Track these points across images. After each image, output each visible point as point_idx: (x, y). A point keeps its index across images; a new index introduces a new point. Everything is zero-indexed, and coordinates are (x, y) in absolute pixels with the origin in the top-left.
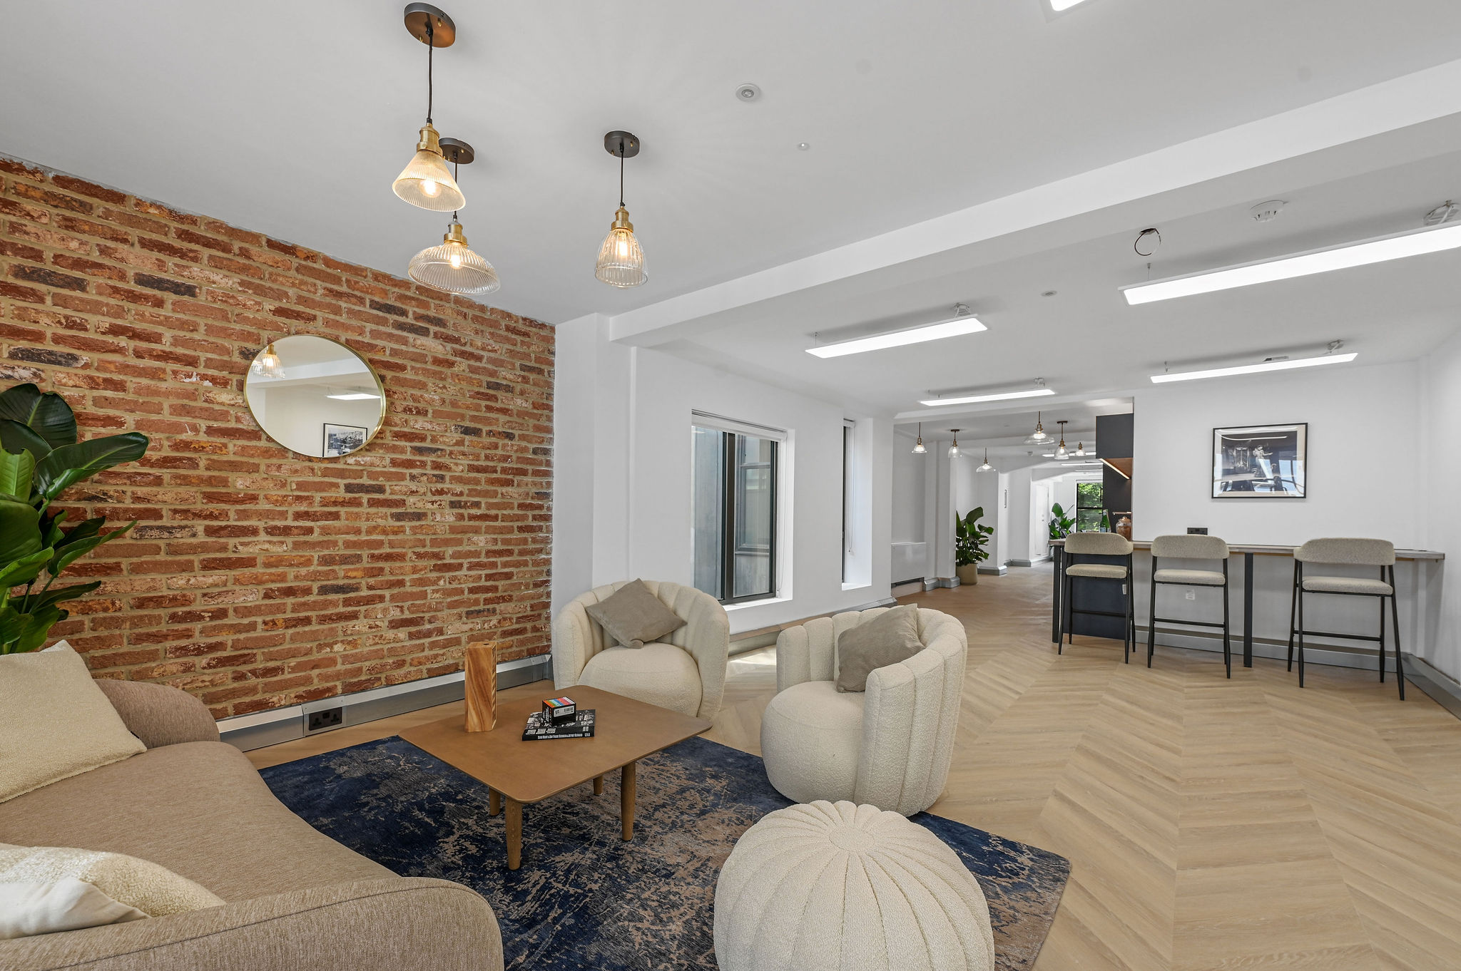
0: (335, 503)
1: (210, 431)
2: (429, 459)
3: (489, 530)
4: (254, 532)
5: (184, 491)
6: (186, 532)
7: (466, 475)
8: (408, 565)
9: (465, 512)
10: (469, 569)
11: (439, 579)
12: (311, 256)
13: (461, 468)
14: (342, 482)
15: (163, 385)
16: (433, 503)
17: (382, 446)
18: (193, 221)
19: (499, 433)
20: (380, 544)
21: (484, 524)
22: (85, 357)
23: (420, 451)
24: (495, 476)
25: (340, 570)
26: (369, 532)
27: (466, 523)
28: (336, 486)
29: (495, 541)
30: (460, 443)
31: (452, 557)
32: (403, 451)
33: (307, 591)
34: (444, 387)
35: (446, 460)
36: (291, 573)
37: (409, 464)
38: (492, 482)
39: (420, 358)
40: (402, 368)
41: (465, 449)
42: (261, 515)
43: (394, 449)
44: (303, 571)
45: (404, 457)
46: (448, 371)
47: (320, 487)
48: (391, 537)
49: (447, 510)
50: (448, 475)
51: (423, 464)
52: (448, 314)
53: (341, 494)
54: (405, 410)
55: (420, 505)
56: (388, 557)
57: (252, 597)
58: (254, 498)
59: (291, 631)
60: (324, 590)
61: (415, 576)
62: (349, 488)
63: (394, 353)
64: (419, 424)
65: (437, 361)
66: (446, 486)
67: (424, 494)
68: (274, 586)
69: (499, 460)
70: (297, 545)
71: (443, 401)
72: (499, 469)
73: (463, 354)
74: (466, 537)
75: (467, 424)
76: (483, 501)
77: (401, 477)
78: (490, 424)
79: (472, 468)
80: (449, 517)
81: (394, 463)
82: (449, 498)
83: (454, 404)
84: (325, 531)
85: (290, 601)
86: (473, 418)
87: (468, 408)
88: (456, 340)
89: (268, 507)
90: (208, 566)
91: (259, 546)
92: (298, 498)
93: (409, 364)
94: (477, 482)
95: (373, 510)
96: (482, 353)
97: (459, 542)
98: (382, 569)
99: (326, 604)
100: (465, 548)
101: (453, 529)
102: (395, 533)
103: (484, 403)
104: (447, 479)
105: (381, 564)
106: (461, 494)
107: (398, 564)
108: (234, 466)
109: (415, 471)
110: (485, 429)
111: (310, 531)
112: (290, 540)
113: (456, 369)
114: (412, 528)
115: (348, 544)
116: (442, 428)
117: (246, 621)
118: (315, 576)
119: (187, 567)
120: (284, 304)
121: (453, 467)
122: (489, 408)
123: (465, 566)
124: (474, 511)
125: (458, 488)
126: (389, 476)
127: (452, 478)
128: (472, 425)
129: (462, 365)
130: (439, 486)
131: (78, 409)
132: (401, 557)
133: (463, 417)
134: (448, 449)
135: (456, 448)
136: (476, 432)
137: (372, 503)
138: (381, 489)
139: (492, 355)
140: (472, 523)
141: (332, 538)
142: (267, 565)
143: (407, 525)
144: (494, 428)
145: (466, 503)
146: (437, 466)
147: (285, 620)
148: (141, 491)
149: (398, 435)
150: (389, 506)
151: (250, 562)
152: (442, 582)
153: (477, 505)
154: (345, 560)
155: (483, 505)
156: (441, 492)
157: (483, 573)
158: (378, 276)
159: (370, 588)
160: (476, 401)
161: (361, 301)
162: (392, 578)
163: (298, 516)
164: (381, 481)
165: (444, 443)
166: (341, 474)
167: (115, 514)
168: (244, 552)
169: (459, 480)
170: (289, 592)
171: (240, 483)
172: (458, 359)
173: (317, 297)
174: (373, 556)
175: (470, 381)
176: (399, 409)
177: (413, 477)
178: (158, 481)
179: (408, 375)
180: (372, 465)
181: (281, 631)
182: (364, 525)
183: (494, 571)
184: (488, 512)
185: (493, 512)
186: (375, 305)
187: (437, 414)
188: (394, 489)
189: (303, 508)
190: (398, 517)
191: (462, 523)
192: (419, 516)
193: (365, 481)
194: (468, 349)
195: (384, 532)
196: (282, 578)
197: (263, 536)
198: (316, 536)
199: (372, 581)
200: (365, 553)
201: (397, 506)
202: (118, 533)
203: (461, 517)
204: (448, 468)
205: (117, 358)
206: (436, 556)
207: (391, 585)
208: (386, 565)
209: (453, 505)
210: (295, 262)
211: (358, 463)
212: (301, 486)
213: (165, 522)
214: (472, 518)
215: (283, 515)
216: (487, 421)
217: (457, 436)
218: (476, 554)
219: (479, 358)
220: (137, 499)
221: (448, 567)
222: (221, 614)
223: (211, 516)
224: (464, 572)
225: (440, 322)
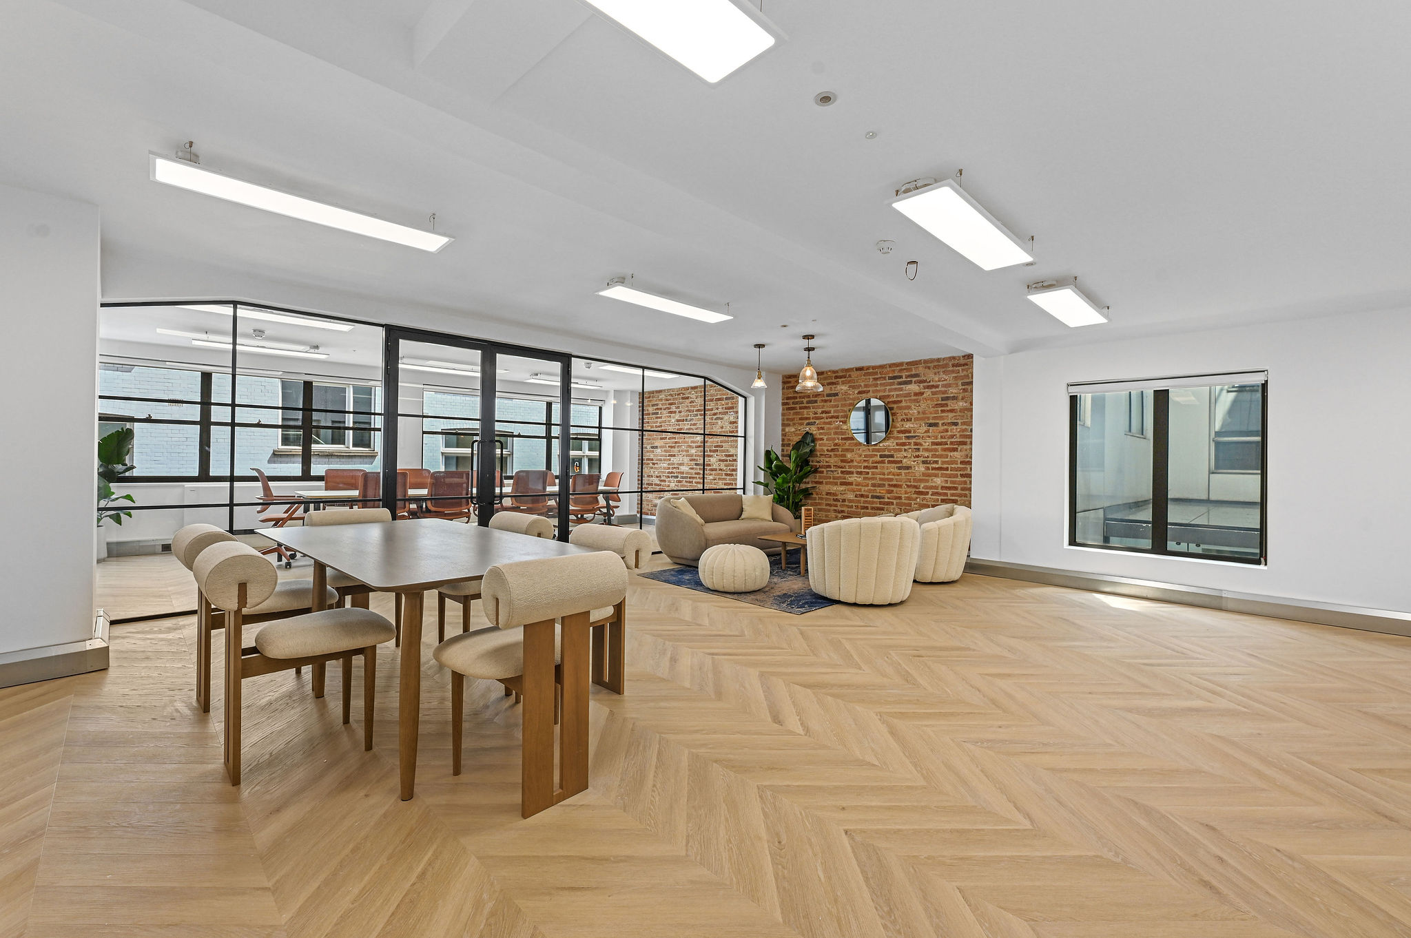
0: (876, 463)
1: (842, 439)
2: (912, 441)
3: (943, 475)
4: (852, 473)
5: (836, 459)
6: (836, 473)
7: (930, 447)
8: (903, 490)
9: (930, 466)
10: (931, 495)
11: (917, 498)
12: (868, 368)
13: (927, 444)
14: (878, 454)
15: (832, 426)
16: (914, 461)
17: (892, 438)
18: (837, 372)
19: (949, 423)
20: (891, 480)
21: (940, 472)
22: (817, 422)
23: (908, 438)
24: (947, 446)
25: (878, 489)
26: (888, 475)
27: (931, 471)
28: (877, 455)
29: (947, 481)
30: (927, 431)
31: (923, 488)
32: (901, 438)
33: (867, 497)
34: (919, 406)
35: (920, 441)
36: (863, 488)
37: (904, 444)
38: (945, 450)
39: (908, 395)
40: (901, 401)
41: (930, 434)
42: (856, 467)
43: (898, 438)
44: (866, 488)
45: (901, 441)
46: (921, 397)
47: (871, 456)
48: (896, 477)
49: (921, 465)
50: (921, 448)
51: (910, 444)
52: (921, 370)
53: (878, 459)
54: (902, 420)
55: (909, 462)
56: (895, 486)
57: (851, 496)
58: (852, 461)
59: (862, 511)
60: (873, 497)
61: (906, 495)
62: (881, 456)
63: (897, 396)
64: (908, 425)
65: (916, 394)
66: (920, 453)
67: (911, 457)
68: (858, 493)
69: (949, 438)
70: (865, 478)
71: (919, 412)
72: (949, 443)
73: (928, 387)
74: (930, 478)
75: (931, 421)
76: (940, 460)
77: (900, 450)
78: (943, 419)
79: (933, 444)
80: (922, 468)
81: (897, 444)
82: (922, 459)
83: (924, 413)
84: (873, 474)
85: (862, 499)
86: (934, 418)
87: (931, 413)
88: (925, 381)
89: (856, 464)
90: (842, 484)
91: (854, 478)
92: (865, 461)
93: (903, 399)
94: (936, 450)
95: (890, 465)
96: (939, 383)
97: (927, 481)
98: (893, 491)
99: (873, 503)
100: (930, 484)
101: (924, 474)
102: (898, 475)
103: (940, 409)
104: (921, 450)
105: (892, 489)
106: (928, 457)
107: (899, 489)
108: (847, 450)
109: (906, 447)
110: (941, 422)
111: (868, 473)
112: (862, 476)
113: (925, 395)
114: (905, 473)
115: (881, 479)
116: (918, 425)
117: (850, 504)
118: (870, 491)
119: (836, 484)
120: (860, 389)
121: (923, 443)
122: (943, 411)
123: (930, 493)
124: (934, 466)
125: (926, 454)
126: (896, 450)
127: (923, 449)
128: (933, 421)
129: (928, 393)
130: (917, 453)
131: (816, 437)
132: (900, 486)
133: (928, 418)
134: (921, 435)
135: (925, 434)
136: (936, 425)
137: (890, 462)
138: (892, 456)
139: (945, 382)
140: (933, 472)
141: (875, 476)
142: (856, 485)
143: (903, 472)
144: (946, 421)
145: (930, 461)
146: (916, 444)
147: (861, 506)
148: (827, 459)
149: (899, 432)
150: (896, 464)
151: (851, 484)
152: (918, 500)
153: (936, 462)
154: (880, 486)
155: (940, 462)
156: (918, 456)
157: (940, 498)
158: (891, 365)
159: (888, 498)
160: (936, 409)
161: (885, 378)
162: (897, 495)
163: (865, 467)
164: (892, 453)
165: (919, 433)
166: (878, 450)
167: (822, 467)
168: (851, 480)
169: (927, 450)
170: (862, 496)
171: (849, 456)
172: (927, 390)
173: (870, 383)
174: (889, 485)
175: (932, 399)
176: (899, 420)
177: (905, 450)
178: (830, 457)
179: (903, 404)
180: (889, 446)
181: (859, 510)
182: (886, 472)
183: (946, 498)
184: (942, 466)
185: (945, 466)
186: (890, 378)
187: (916, 419)
188: (898, 456)
189: (866, 464)
190: (899, 468)
191: (929, 471)
192: (908, 468)
193: (886, 453)
194: (931, 383)
195: (894, 475)
196: (860, 490)
197: (855, 475)
198: (870, 476)
199: (889, 495)
200: (886, 483)
201: (899, 463)
202: (822, 472)
203: (928, 468)
204: (921, 445)
205: (822, 420)
206: (915, 487)
207: (896, 498)
208: (895, 489)
209: (924, 462)
210: (863, 372)
211: (884, 446)
212: (866, 456)
213: (832, 469)
214: (933, 469)
215: (860, 467)
216: (942, 418)
217: (925, 428)
218: (936, 487)
219: (937, 387)
220: (827, 462)
221: (921, 493)
222: (844, 500)
223: (842, 467)
224: (929, 496)
225: (917, 375)
